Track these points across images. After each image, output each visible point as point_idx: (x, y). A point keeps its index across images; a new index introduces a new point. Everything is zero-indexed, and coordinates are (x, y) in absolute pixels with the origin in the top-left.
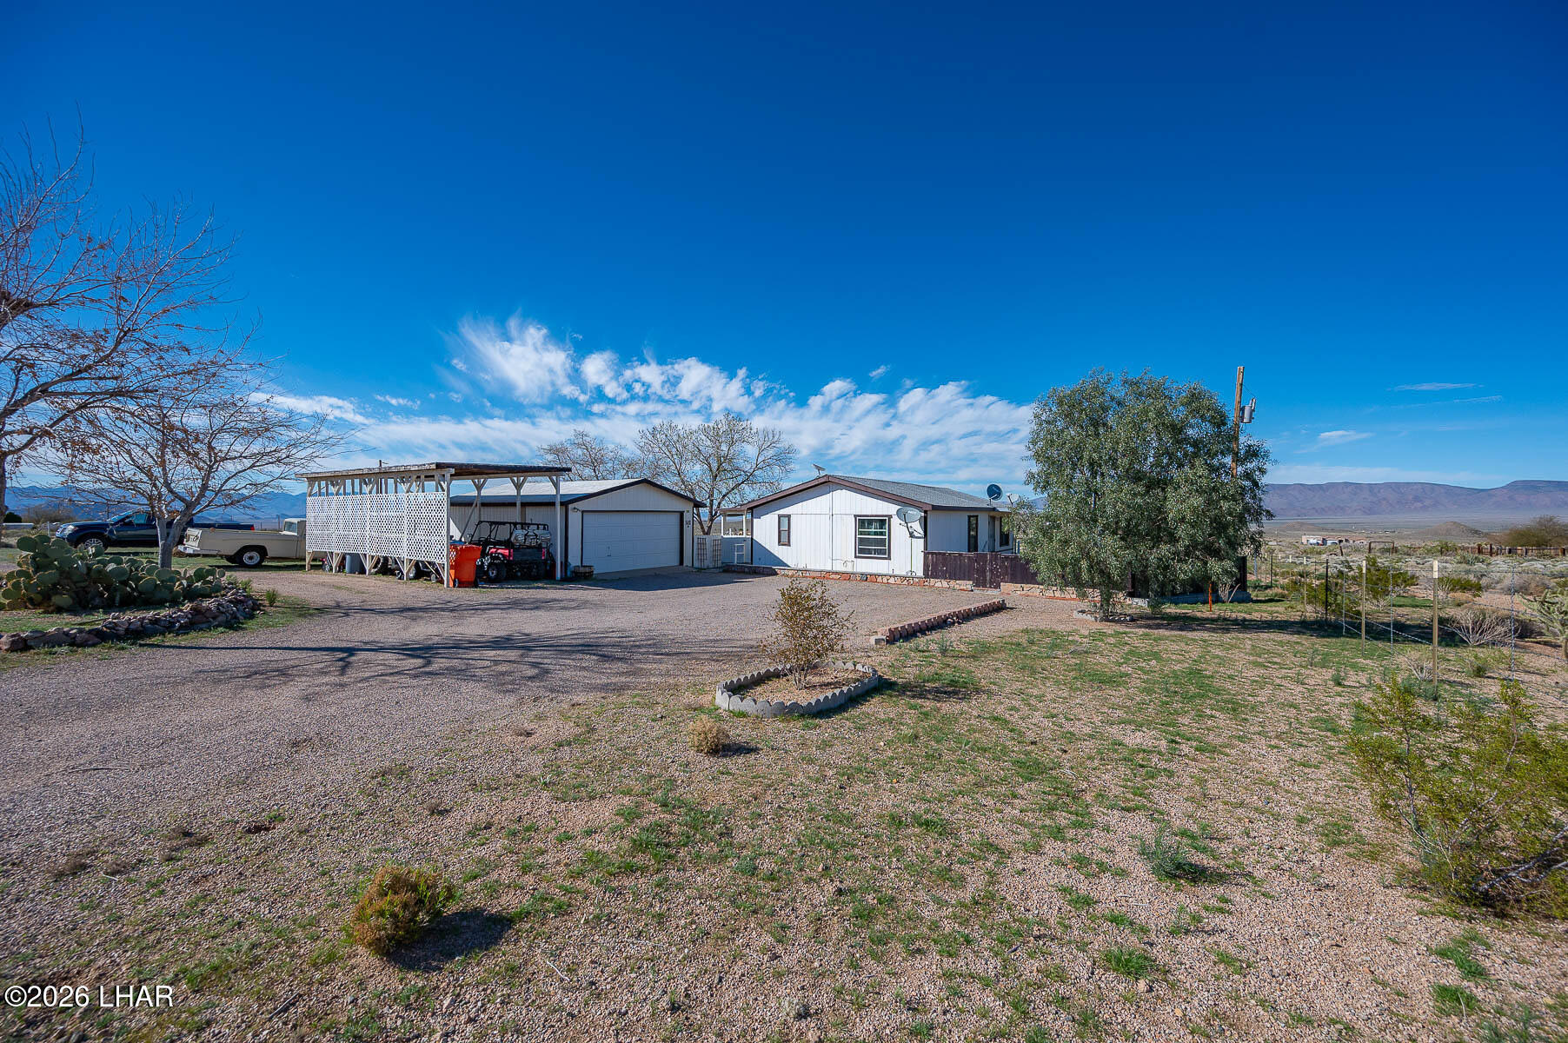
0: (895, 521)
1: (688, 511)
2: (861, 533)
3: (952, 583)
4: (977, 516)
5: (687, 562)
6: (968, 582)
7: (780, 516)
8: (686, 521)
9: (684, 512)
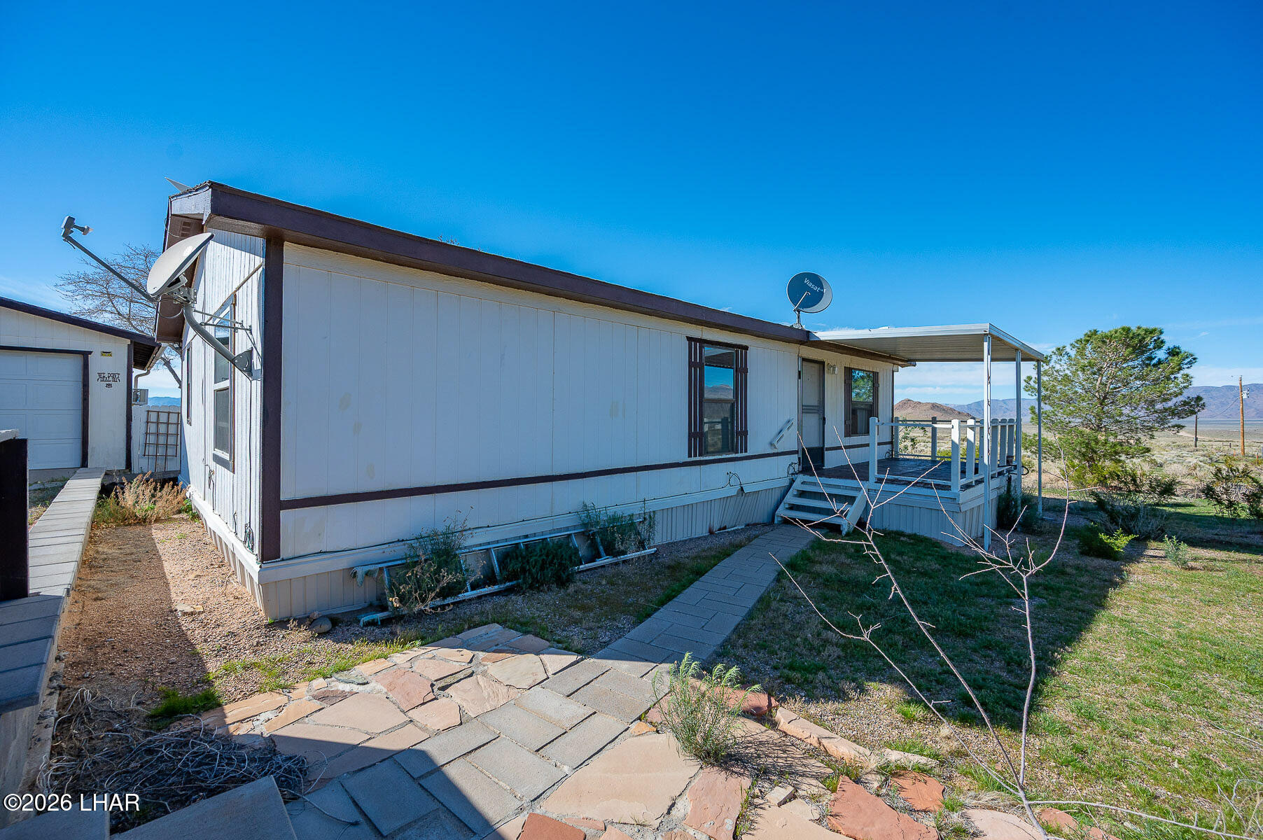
1: (107, 353)
4: (746, 348)
8: (100, 374)
9: (90, 353)
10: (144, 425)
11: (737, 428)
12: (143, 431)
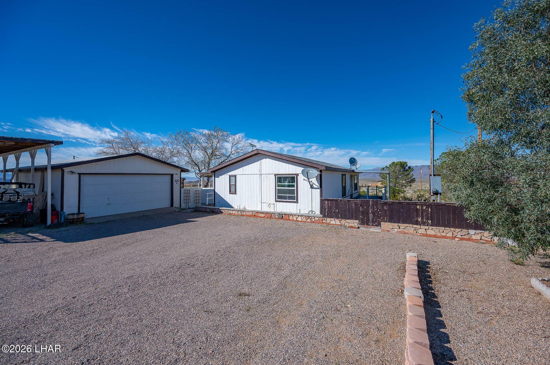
0: (301, 178)
1: (176, 174)
2: (279, 186)
3: (343, 221)
4: (345, 175)
5: (176, 204)
6: (355, 221)
7: (230, 176)
8: (175, 180)
9: (174, 174)
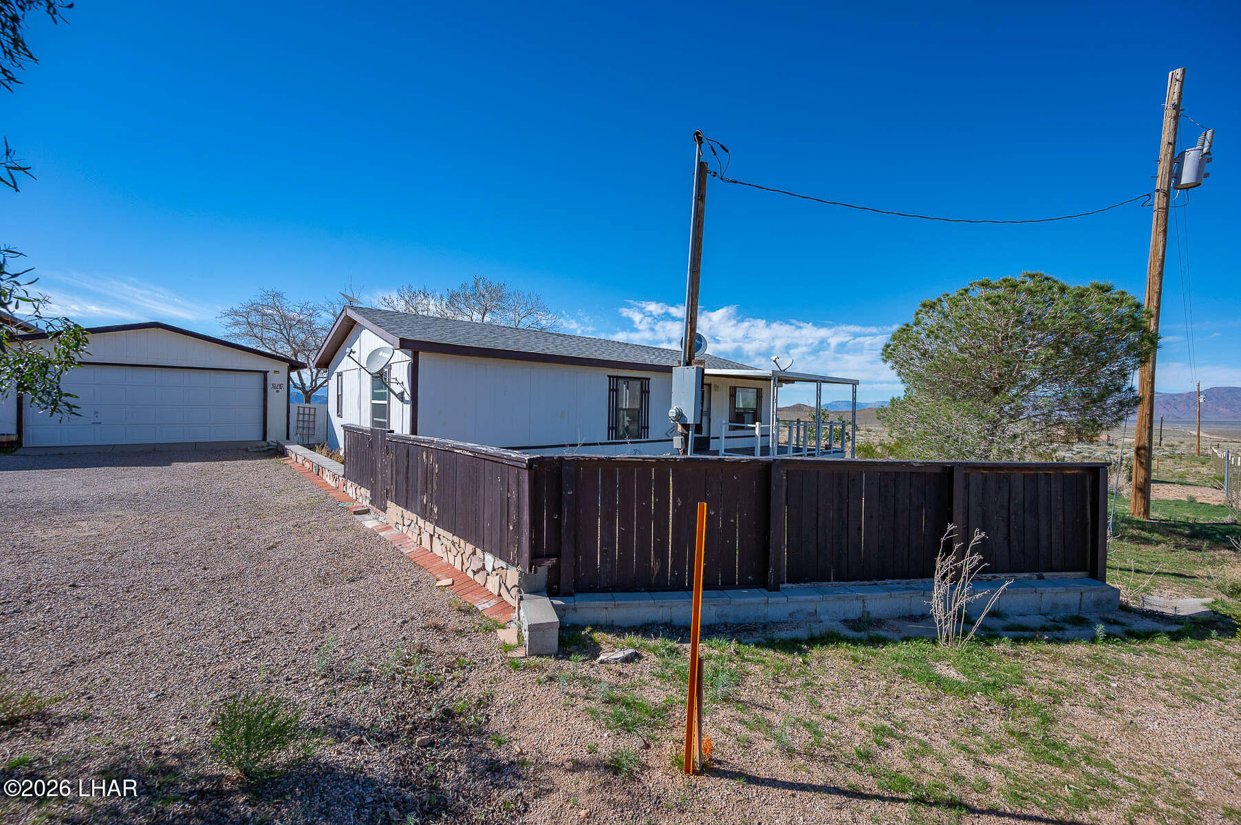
1: (278, 373)
2: (374, 396)
4: (649, 379)
7: (338, 375)
8: (273, 384)
9: (268, 372)
10: (296, 416)
11: (642, 424)
12: (296, 419)
